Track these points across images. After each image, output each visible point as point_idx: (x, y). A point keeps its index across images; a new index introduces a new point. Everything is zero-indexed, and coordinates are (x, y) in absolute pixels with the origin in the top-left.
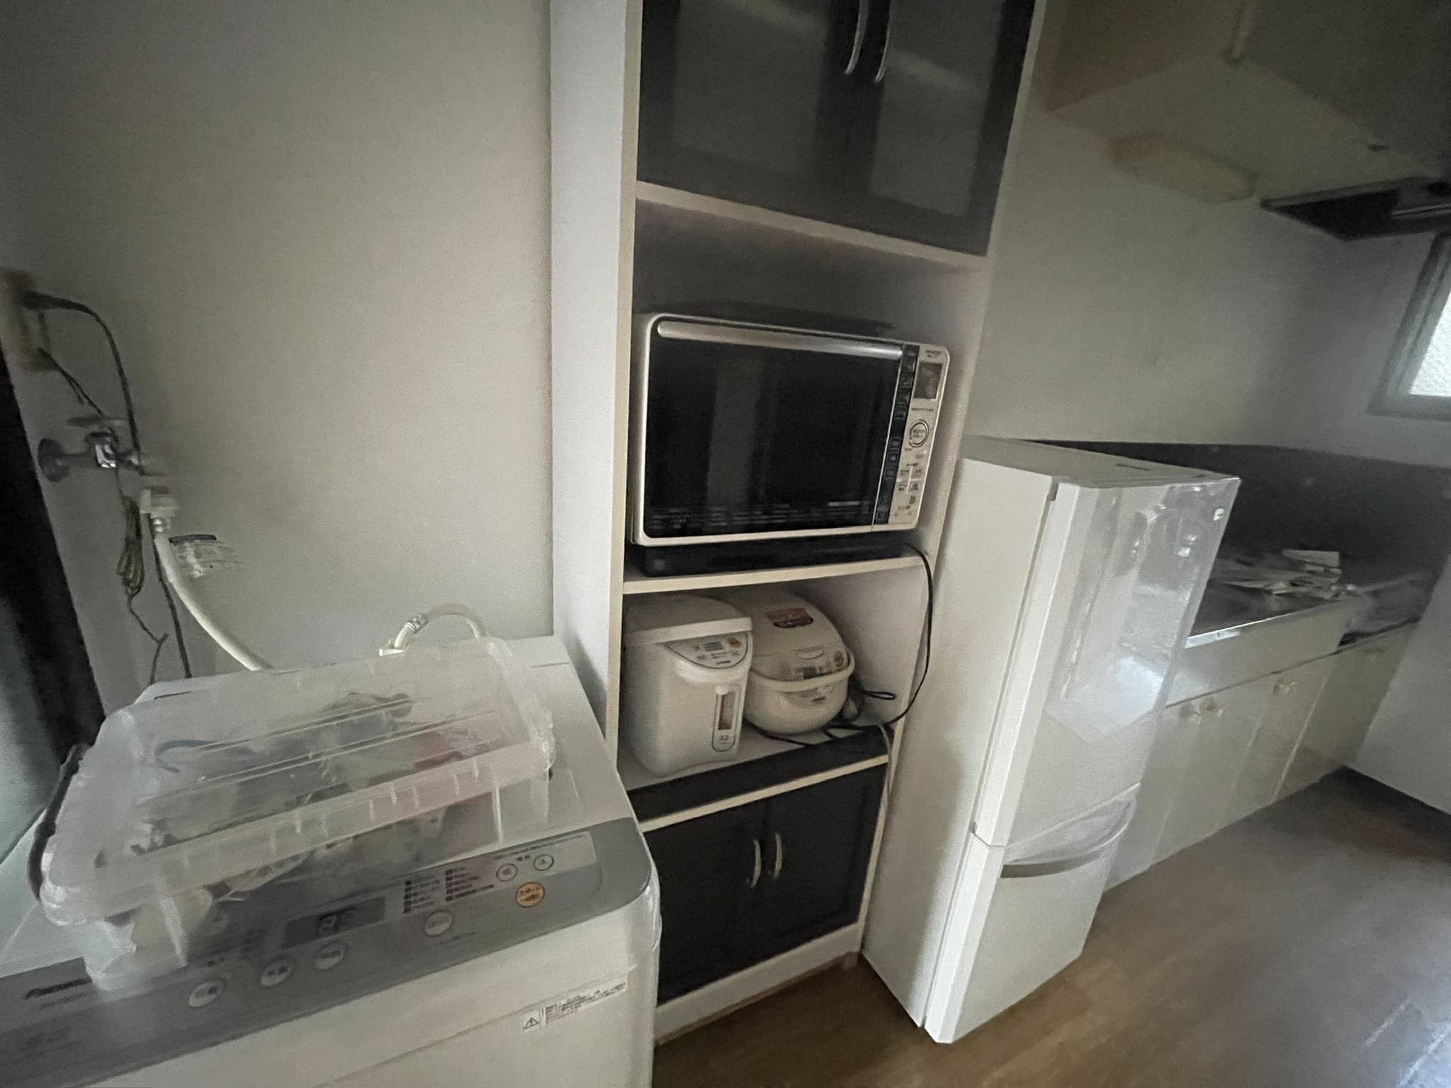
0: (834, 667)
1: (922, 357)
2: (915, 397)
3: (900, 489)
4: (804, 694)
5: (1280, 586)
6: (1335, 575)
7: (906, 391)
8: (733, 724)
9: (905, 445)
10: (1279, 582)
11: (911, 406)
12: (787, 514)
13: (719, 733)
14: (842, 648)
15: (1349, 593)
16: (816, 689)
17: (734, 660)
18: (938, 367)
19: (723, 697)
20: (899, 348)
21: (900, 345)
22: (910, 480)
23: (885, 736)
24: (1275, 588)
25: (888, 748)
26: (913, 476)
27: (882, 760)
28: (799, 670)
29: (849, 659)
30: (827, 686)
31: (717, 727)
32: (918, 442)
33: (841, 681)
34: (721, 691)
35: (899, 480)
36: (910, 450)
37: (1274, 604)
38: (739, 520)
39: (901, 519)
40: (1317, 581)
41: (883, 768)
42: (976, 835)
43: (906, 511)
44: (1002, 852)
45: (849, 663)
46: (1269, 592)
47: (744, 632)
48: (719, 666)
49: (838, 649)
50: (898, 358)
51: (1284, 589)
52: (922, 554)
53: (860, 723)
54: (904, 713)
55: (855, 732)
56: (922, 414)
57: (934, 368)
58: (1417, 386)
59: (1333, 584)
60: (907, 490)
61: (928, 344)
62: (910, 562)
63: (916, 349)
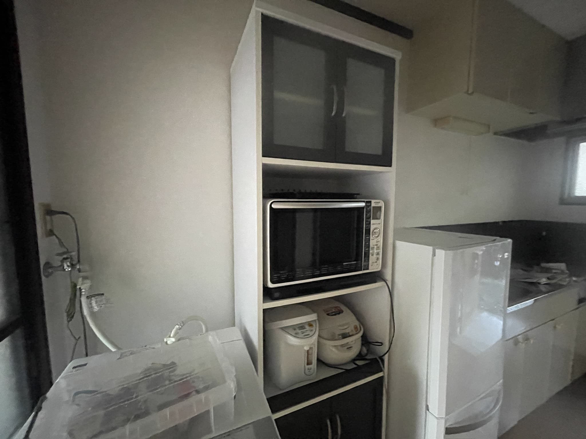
0: (354, 332)
1: (373, 205)
2: (373, 219)
3: (372, 255)
4: (342, 346)
5: (544, 281)
6: (566, 273)
7: (368, 218)
8: (313, 362)
9: (371, 238)
10: (542, 278)
11: (372, 223)
12: (327, 270)
13: (307, 367)
14: (357, 323)
15: (575, 281)
16: (348, 343)
17: (311, 333)
18: (380, 208)
19: (308, 351)
20: (364, 202)
21: (364, 201)
22: (375, 251)
23: (380, 363)
24: (542, 281)
25: (383, 369)
26: (377, 249)
27: (380, 374)
28: (339, 335)
29: (360, 327)
30: (352, 341)
31: (306, 364)
32: (376, 236)
33: (358, 339)
34: (306, 348)
35: (371, 252)
36: (374, 239)
37: (543, 288)
38: (308, 273)
39: (374, 267)
40: (560, 277)
41: (381, 379)
42: (429, 412)
43: (376, 263)
44: (443, 421)
45: (361, 330)
46: (539, 283)
47: (314, 320)
48: (304, 337)
49: (355, 324)
50: (364, 206)
51: (546, 281)
52: (385, 281)
53: (369, 357)
54: (387, 352)
55: (367, 362)
56: (376, 226)
57: (378, 208)
58: (577, 192)
59: (566, 278)
60: (375, 255)
61: (375, 200)
62: (380, 284)
63: (370, 202)
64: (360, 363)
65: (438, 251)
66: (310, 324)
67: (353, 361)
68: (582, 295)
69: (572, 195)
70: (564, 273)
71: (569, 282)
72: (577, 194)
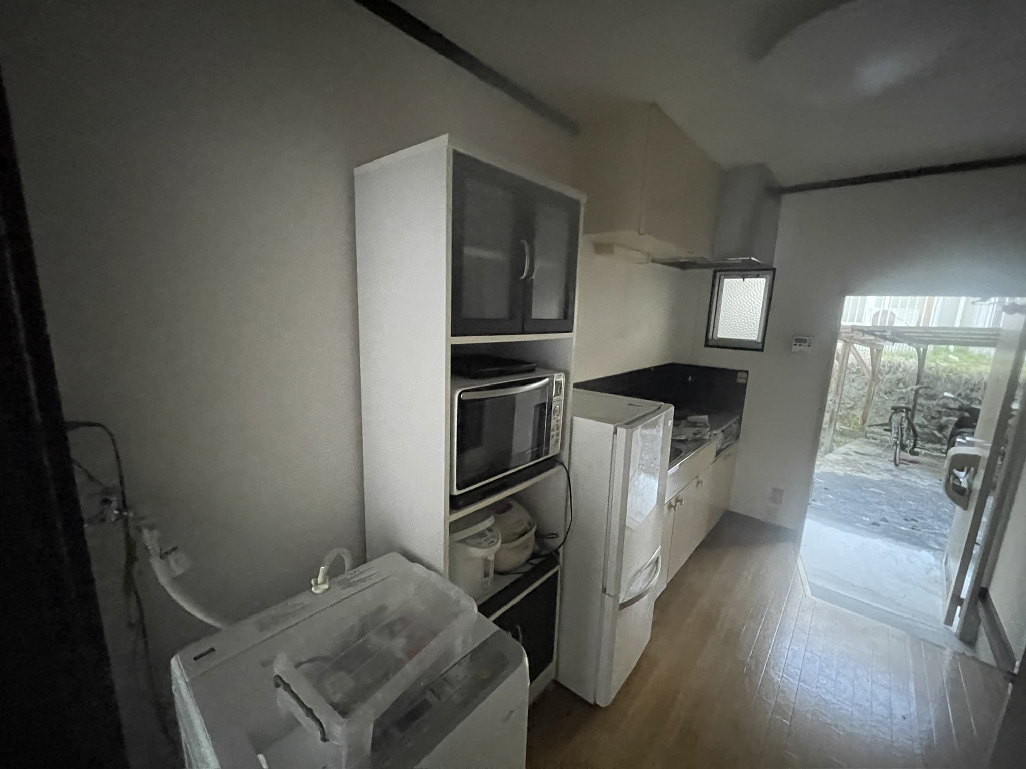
0: (528, 529)
1: (555, 380)
2: (554, 396)
3: (552, 437)
4: (518, 546)
6: (708, 426)
7: (551, 396)
8: (491, 574)
9: (552, 418)
10: (689, 434)
11: (553, 401)
13: (484, 580)
14: (530, 518)
15: (714, 434)
16: (524, 542)
17: (494, 539)
20: (547, 379)
21: (548, 377)
22: (555, 432)
23: (556, 556)
24: (689, 437)
25: (557, 564)
26: (556, 430)
27: (555, 569)
28: (516, 535)
29: (533, 522)
30: (526, 540)
31: (484, 577)
32: (557, 414)
33: (532, 535)
34: (485, 559)
35: (551, 433)
36: (554, 419)
39: (553, 450)
40: (704, 431)
41: (555, 574)
42: (606, 593)
43: (555, 446)
45: (534, 525)
46: (687, 440)
47: (493, 524)
48: (489, 546)
49: (528, 519)
50: (547, 383)
51: (692, 437)
52: (562, 464)
53: (544, 552)
54: (562, 544)
55: (543, 559)
56: (557, 403)
57: (560, 382)
58: (720, 334)
59: (708, 431)
60: (555, 436)
61: (556, 373)
62: (558, 468)
63: (553, 377)
64: (535, 561)
65: (619, 429)
66: (490, 530)
67: (527, 561)
68: (719, 446)
69: (715, 337)
70: (706, 426)
71: (711, 436)
72: (719, 336)
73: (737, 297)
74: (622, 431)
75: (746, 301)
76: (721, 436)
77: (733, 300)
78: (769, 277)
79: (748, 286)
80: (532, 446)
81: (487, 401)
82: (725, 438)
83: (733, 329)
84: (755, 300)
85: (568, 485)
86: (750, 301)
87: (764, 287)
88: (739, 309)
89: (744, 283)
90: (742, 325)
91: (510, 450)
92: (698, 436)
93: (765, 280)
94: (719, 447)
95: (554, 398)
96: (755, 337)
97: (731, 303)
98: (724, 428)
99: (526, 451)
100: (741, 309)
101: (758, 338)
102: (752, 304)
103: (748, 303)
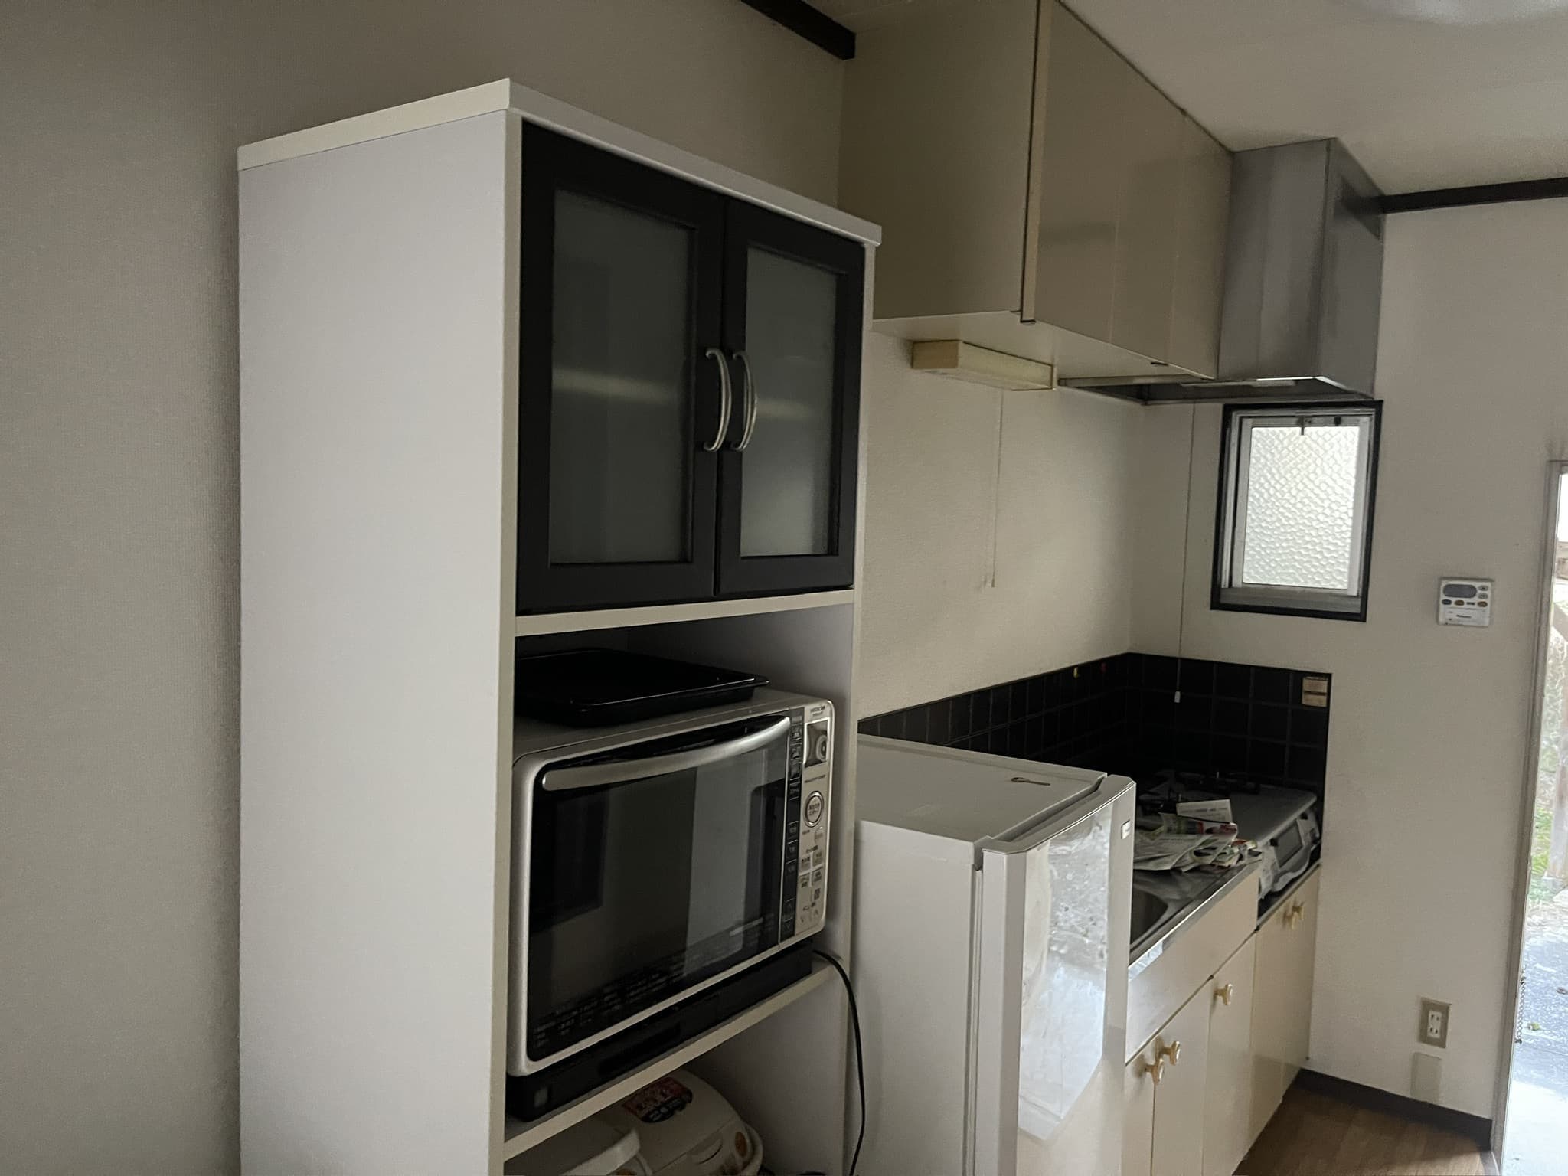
0: (741, 1160)
1: (808, 719)
2: (807, 767)
3: (803, 885)
5: (1187, 861)
9: (803, 827)
11: (804, 778)
20: (787, 718)
21: (787, 714)
22: (812, 869)
24: (1183, 864)
26: (815, 864)
29: (752, 1139)
32: (815, 820)
35: (801, 873)
36: (808, 831)
39: (808, 921)
40: (1219, 843)
43: (814, 909)
45: (754, 1147)
46: (1178, 871)
47: (635, 1154)
49: (740, 1130)
50: (786, 730)
51: (1192, 863)
52: (833, 961)
56: (815, 785)
57: (822, 727)
58: (1249, 574)
59: (1233, 845)
60: (810, 884)
61: (812, 702)
62: (823, 976)
63: (801, 712)
65: (988, 856)
68: (1266, 887)
69: (1237, 583)
70: (1226, 830)
71: (1241, 858)
72: (1247, 579)
73: (1288, 476)
74: (996, 861)
75: (1311, 486)
76: (1270, 855)
77: (1278, 482)
78: (1366, 421)
79: (1314, 445)
80: (746, 914)
81: (613, 792)
82: (1282, 863)
83: (1283, 561)
84: (1335, 481)
85: (852, 1020)
86: (1324, 487)
87: (1354, 448)
88: (1294, 505)
89: (1302, 437)
90: (1307, 549)
91: (683, 930)
92: (1209, 860)
93: (1356, 430)
94: (1266, 889)
95: (807, 774)
96: (1340, 582)
97: (1272, 491)
98: (1273, 834)
99: (732, 929)
100: (1299, 506)
101: (1349, 583)
102: (1328, 495)
103: (1317, 491)
